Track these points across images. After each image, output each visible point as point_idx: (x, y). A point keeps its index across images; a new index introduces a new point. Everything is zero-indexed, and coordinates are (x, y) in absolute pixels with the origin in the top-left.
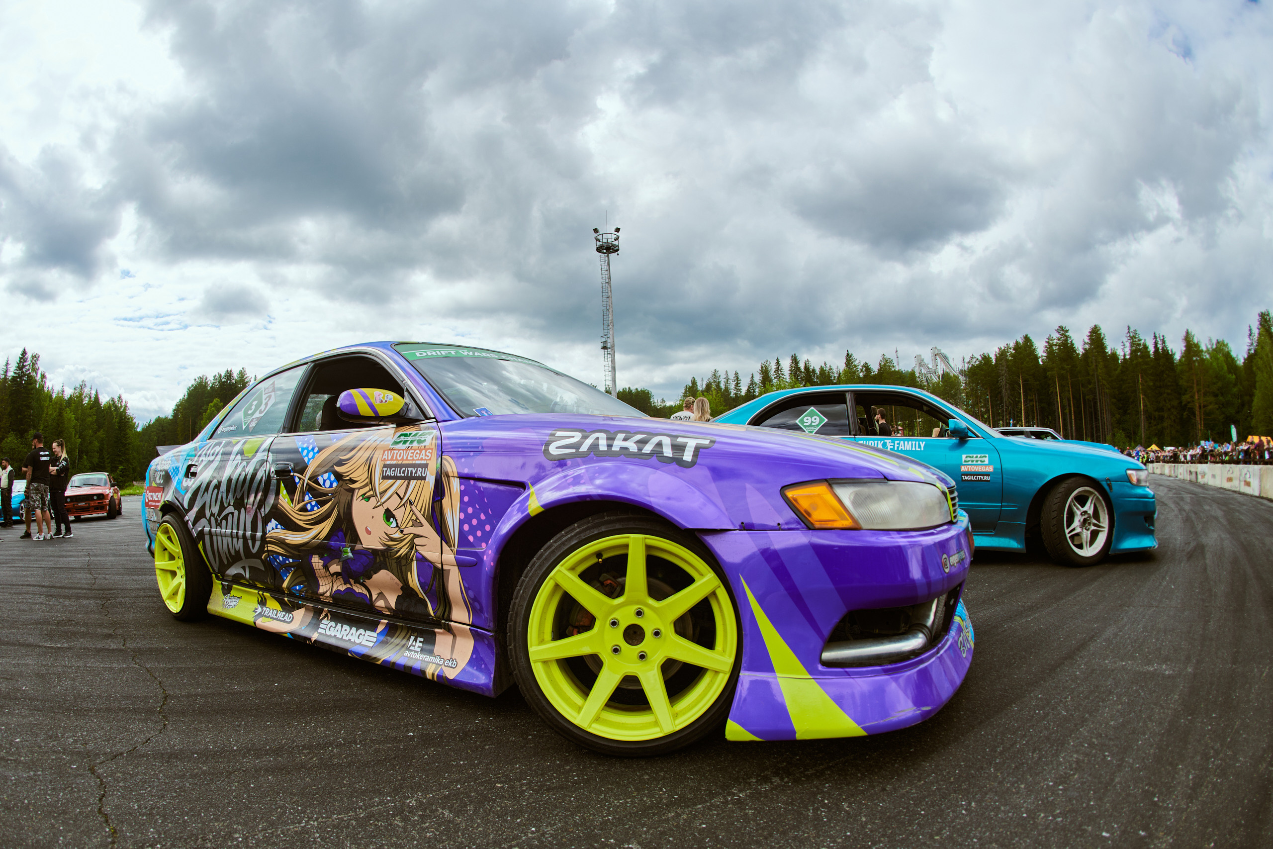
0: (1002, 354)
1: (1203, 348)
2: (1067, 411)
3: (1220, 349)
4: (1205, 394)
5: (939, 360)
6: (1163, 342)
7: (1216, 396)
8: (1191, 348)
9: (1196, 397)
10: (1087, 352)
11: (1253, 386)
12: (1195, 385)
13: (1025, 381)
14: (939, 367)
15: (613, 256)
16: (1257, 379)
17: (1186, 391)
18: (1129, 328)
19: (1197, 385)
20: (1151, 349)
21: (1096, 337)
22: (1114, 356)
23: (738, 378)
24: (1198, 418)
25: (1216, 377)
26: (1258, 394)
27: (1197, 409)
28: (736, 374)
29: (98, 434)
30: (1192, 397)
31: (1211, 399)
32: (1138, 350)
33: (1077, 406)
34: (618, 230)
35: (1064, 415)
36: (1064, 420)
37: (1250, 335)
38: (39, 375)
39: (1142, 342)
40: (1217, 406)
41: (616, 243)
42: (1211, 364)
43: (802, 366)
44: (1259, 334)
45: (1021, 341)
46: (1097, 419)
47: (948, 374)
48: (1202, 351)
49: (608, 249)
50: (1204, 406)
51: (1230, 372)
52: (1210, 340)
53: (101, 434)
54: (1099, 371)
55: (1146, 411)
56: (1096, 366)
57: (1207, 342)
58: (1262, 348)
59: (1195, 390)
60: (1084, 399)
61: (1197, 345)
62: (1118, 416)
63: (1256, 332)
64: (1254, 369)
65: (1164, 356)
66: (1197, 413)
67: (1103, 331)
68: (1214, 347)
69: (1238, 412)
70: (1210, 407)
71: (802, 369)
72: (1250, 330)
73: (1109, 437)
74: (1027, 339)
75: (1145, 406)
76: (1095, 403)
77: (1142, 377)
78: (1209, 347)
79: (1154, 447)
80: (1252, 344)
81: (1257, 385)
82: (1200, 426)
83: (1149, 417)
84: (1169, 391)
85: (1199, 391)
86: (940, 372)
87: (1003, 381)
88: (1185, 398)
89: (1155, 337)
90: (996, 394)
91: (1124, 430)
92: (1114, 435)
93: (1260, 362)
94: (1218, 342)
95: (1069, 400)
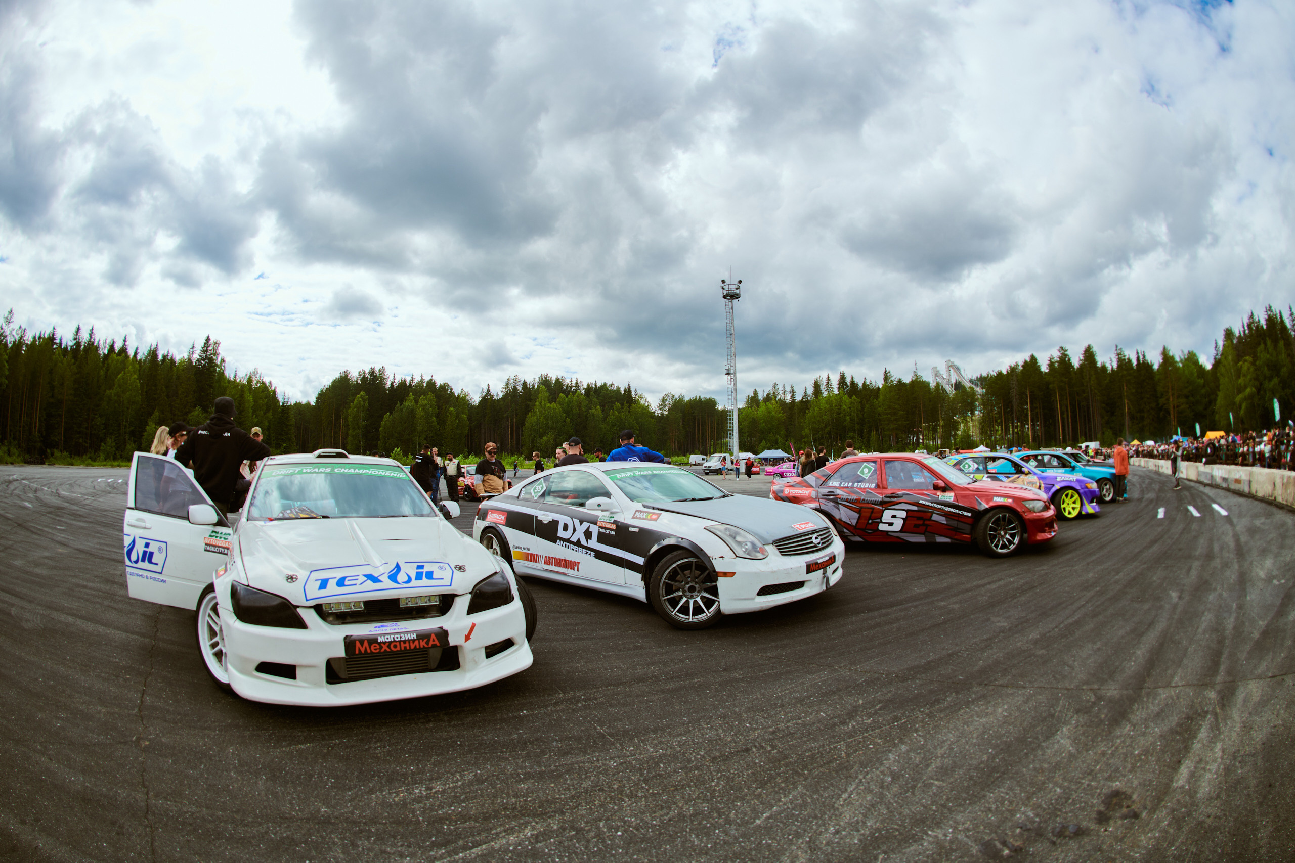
0: (1013, 370)
1: (1177, 359)
2: (1065, 416)
3: (1191, 359)
4: (1178, 397)
5: (952, 371)
6: (1144, 356)
7: (1187, 397)
8: (1167, 359)
9: (1171, 400)
10: (1082, 366)
11: (1217, 387)
12: (1170, 390)
13: (1031, 392)
14: (952, 377)
15: (735, 301)
16: (1220, 382)
17: (1162, 395)
18: (1117, 346)
19: (1172, 389)
20: (1134, 362)
21: (1089, 354)
22: (1104, 368)
23: (793, 391)
24: (1172, 416)
25: (1188, 382)
26: (1221, 395)
27: (1171, 409)
28: (792, 387)
29: (267, 414)
30: (1168, 400)
31: (1183, 400)
32: (1124, 364)
33: (1073, 412)
34: (740, 282)
35: (1063, 418)
36: (1063, 423)
37: (1216, 347)
38: (219, 359)
39: (1127, 357)
40: (1187, 406)
41: (737, 291)
42: (1184, 371)
43: (848, 381)
44: (1224, 345)
45: (1028, 360)
46: (1089, 421)
47: (960, 383)
48: (1176, 362)
49: (732, 296)
50: (1177, 407)
51: (1199, 377)
52: (1182, 352)
53: (270, 415)
54: (1092, 382)
55: (1129, 413)
56: (1090, 378)
57: (1180, 353)
58: (1225, 358)
59: (1170, 394)
60: (1079, 404)
61: (1172, 358)
62: (1106, 418)
63: (1221, 343)
64: (1218, 374)
65: (1145, 366)
66: (1172, 412)
67: (1095, 349)
68: (1186, 357)
69: (1205, 409)
70: (1182, 407)
71: (849, 384)
72: (1216, 343)
73: (1099, 436)
74: (1033, 358)
75: (1129, 409)
76: (1088, 408)
77: (1126, 386)
78: (1182, 357)
79: (1136, 442)
80: (1217, 355)
81: (1221, 387)
82: (1174, 423)
83: (1132, 418)
84: (1148, 396)
85: (1173, 395)
86: (953, 381)
87: (1014, 393)
88: (1162, 401)
89: (1137, 353)
90: (1007, 403)
91: (1111, 428)
92: (1103, 433)
93: (1223, 370)
94: (1189, 353)
95: (1067, 407)
